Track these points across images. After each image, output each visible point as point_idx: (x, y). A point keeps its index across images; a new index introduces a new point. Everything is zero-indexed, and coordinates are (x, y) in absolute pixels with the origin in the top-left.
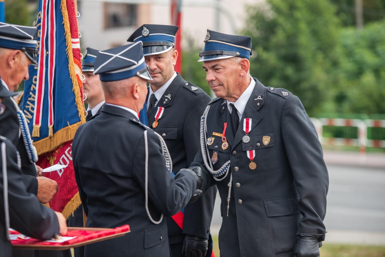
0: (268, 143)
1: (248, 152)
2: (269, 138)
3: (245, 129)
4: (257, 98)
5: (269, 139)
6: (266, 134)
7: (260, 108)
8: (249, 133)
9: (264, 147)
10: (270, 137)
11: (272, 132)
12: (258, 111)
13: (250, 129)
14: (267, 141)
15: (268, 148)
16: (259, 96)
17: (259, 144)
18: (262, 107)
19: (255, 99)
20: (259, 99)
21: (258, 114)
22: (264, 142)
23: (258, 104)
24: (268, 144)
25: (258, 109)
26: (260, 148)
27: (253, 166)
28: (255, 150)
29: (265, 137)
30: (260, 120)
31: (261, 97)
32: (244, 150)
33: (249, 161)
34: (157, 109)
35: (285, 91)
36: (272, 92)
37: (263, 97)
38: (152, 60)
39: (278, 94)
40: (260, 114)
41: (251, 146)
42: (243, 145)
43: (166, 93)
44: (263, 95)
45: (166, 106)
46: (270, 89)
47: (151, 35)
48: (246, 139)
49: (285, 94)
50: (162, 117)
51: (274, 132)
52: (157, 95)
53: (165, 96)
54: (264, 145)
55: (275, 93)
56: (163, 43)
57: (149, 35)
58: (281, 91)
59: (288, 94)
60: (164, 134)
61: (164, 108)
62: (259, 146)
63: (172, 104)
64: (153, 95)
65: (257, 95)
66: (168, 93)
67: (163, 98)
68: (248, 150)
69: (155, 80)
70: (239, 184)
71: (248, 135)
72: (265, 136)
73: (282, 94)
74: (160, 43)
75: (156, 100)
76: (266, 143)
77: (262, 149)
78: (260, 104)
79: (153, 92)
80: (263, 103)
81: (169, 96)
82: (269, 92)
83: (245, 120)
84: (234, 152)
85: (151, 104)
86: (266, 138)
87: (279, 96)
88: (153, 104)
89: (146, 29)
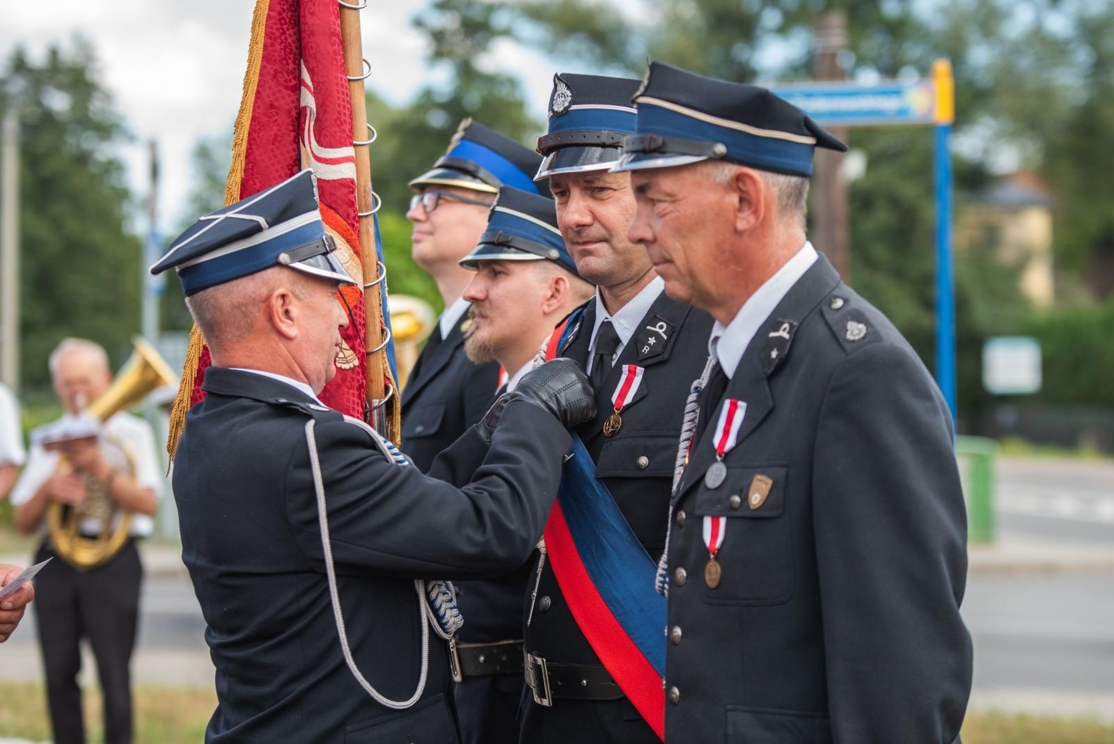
0: (760, 501)
1: (707, 522)
2: (766, 484)
3: (717, 440)
4: (777, 330)
5: (764, 486)
6: (762, 469)
7: (772, 369)
8: (727, 454)
9: (747, 514)
10: (770, 482)
11: (783, 466)
12: (771, 378)
13: (731, 443)
14: (760, 494)
15: (757, 519)
16: (782, 323)
17: (737, 499)
18: (783, 363)
19: (772, 335)
20: (781, 338)
21: (767, 389)
22: (754, 493)
23: (774, 354)
24: (761, 503)
25: (769, 372)
26: (739, 513)
27: (713, 573)
28: (728, 519)
29: (759, 477)
30: (766, 412)
31: (787, 330)
32: (698, 512)
33: (704, 553)
34: (621, 373)
35: (859, 322)
36: (828, 318)
37: (795, 329)
38: (576, 194)
39: (835, 328)
40: (771, 390)
41: (719, 501)
42: (701, 496)
43: (652, 316)
44: (795, 324)
45: (649, 362)
46: (830, 304)
47: (574, 107)
48: (716, 475)
49: (856, 332)
50: (637, 400)
51: (787, 466)
52: (620, 323)
53: (648, 327)
54: (748, 506)
55: (831, 323)
56: (612, 138)
57: (570, 109)
58: (847, 320)
59: (862, 335)
60: (643, 461)
61: (643, 369)
62: (736, 505)
63: (670, 356)
64: (607, 325)
65: (780, 320)
66: (658, 318)
67: (641, 334)
68: (708, 515)
69: (587, 265)
70: (678, 631)
71: (724, 461)
72: (762, 473)
73: (847, 330)
74: (598, 137)
75: (617, 341)
76: (756, 499)
77: (743, 520)
78: (777, 356)
79: (608, 316)
80: (786, 352)
81: (661, 329)
82: (822, 314)
83: (727, 404)
84: (681, 515)
85: (598, 356)
86: (761, 483)
87: (834, 335)
88: (605, 357)
89: (562, 88)
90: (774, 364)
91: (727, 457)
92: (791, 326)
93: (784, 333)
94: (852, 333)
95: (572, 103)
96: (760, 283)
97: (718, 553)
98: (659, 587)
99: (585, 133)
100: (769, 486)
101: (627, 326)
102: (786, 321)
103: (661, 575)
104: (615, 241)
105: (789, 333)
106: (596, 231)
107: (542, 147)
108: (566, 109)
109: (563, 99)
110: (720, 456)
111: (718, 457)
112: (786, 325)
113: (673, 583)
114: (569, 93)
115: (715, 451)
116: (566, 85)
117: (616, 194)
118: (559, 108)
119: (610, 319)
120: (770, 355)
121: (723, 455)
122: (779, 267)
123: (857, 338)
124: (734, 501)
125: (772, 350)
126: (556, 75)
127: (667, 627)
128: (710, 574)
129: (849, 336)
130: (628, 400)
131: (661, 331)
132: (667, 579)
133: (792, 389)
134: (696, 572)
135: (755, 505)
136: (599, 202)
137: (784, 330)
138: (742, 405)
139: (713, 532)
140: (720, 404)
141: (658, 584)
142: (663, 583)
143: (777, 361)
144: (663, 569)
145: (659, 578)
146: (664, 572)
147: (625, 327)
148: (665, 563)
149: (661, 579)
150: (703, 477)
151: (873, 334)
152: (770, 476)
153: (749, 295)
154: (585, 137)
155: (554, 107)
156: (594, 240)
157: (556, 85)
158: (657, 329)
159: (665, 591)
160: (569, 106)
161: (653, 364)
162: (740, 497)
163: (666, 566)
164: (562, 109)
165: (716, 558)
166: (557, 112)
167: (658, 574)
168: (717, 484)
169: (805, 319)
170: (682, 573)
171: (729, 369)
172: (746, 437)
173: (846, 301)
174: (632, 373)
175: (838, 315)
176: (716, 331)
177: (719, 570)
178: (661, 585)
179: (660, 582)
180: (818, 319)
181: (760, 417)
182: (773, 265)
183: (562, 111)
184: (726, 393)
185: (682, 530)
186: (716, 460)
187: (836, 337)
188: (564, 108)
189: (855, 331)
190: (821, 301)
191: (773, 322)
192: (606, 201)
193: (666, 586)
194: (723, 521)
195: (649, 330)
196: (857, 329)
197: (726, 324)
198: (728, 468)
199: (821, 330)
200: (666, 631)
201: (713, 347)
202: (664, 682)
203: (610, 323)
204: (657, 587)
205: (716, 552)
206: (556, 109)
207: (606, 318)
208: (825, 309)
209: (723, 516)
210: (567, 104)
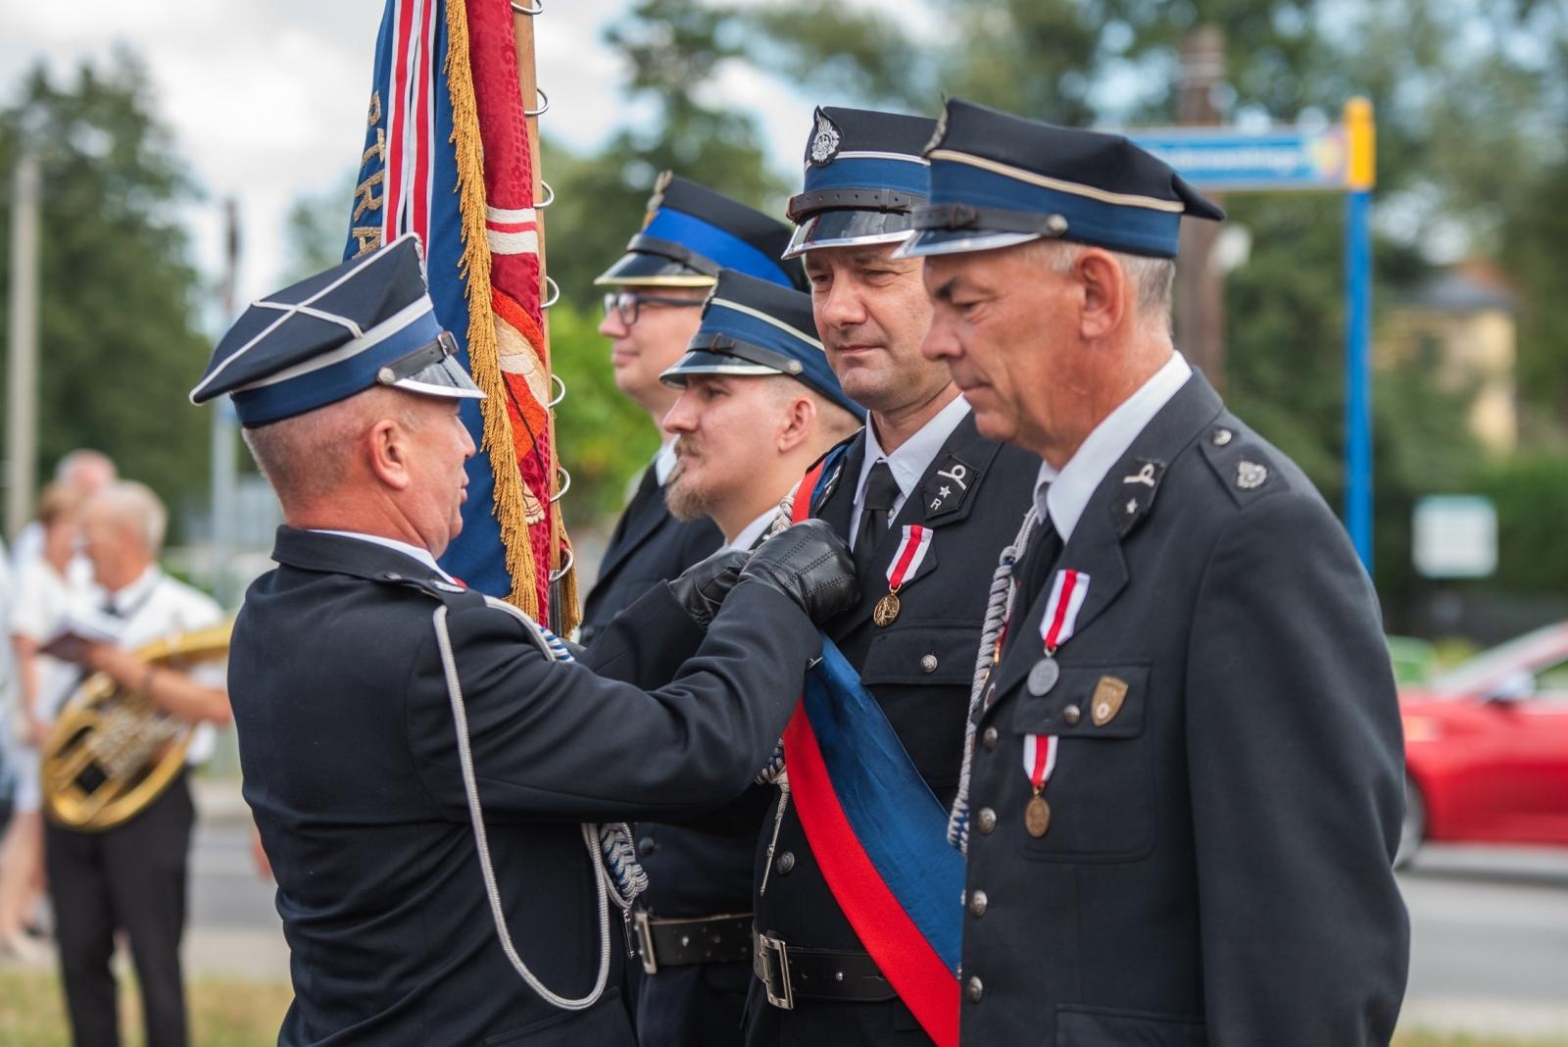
0: (1109, 714)
1: (1031, 744)
2: (1119, 690)
3: (1045, 628)
4: (1136, 473)
5: (1115, 693)
6: (1113, 669)
7: (1129, 527)
8: (1060, 648)
9: (1090, 732)
10: (1125, 688)
11: (1143, 665)
12: (1125, 541)
13: (1066, 631)
14: (1110, 704)
15: (1104, 739)
16: (1143, 464)
17: (1074, 711)
18: (1143, 521)
19: (1128, 480)
20: (1141, 485)
21: (1120, 556)
22: (1099, 703)
23: (1131, 507)
24: (1110, 718)
25: (1124, 532)
26: (1077, 731)
27: (1037, 815)
28: (1061, 739)
29: (1107, 680)
30: (1118, 588)
31: (1151, 473)
32: (1017, 730)
33: (1025, 788)
34: (900, 537)
35: (1256, 462)
36: (1211, 457)
37: (1163, 472)
38: (842, 278)
39: (1221, 472)
40: (1126, 557)
41: (1048, 714)
42: (1021, 706)
43: (946, 457)
44: (1163, 465)
45: (940, 522)
46: (1212, 438)
47: (842, 155)
48: (1043, 676)
49: (1251, 477)
50: (922, 575)
51: (1150, 665)
52: (900, 466)
53: (940, 473)
54: (1091, 721)
55: (1216, 465)
56: (896, 200)
57: (837, 157)
58: (1239, 461)
59: (1260, 481)
60: (930, 661)
61: (931, 531)
62: (1074, 720)
63: (970, 514)
64: (881, 468)
65: (1140, 459)
66: (954, 459)
67: (929, 482)
68: (1031, 733)
69: (855, 380)
70: (982, 899)
71: (1055, 657)
72: (1112, 674)
73: (1238, 474)
74: (876, 197)
75: (896, 491)
76: (1103, 711)
77: (1083, 741)
78: (1136, 510)
79: (883, 455)
80: (1150, 503)
81: (958, 475)
82: (1200, 450)
83: (1061, 577)
84: (991, 733)
85: (869, 512)
86: (1110, 689)
87: (1220, 481)
88: (877, 512)
89: (826, 128)
90: (1132, 521)
91: (1060, 652)
92: (1157, 467)
93: (1145, 477)
94: (1246, 478)
95: (839, 149)
96: (1110, 408)
97: (1045, 787)
98: (953, 835)
99: (857, 193)
100: (1123, 693)
101: (911, 471)
102: (1150, 460)
103: (957, 819)
104: (896, 347)
105: (1153, 477)
106: (869, 332)
107: (794, 211)
108: (831, 157)
109: (827, 142)
110: (1050, 650)
111: (1047, 652)
112: (1149, 467)
113: (976, 829)
114: (835, 134)
115: (1043, 642)
116: (832, 124)
117: (900, 280)
118: (820, 155)
119: (886, 459)
120: (1125, 509)
121: (1055, 649)
122: (1138, 386)
123: (1253, 485)
124: (1070, 715)
125: (1129, 501)
126: (818, 109)
127: (964, 892)
128: (1033, 816)
129: (1242, 483)
130: (909, 574)
131: (957, 478)
132: (966, 825)
133: (1157, 558)
134: (1012, 814)
135: (1101, 720)
136: (874, 290)
137: (1147, 473)
138: (1083, 580)
139: (1037, 758)
140: (1050, 577)
141: (951, 831)
142: (960, 829)
143: (1136, 516)
144: (961, 811)
145: (953, 824)
146: (961, 815)
147: (907, 472)
148: (964, 801)
149: (957, 824)
150: (1024, 679)
151: (1276, 480)
152: (1124, 679)
153: (1096, 424)
154: (857, 196)
155: (813, 155)
156: (866, 344)
157: (817, 124)
158: (952, 475)
159: (962, 842)
160: (835, 154)
161: (946, 525)
162: (1079, 706)
163: (964, 807)
164: (825, 157)
165: (1042, 795)
166: (817, 161)
167: (952, 818)
168: (1045, 689)
169: (1176, 458)
170: (989, 815)
171: (1065, 528)
172: (1089, 624)
173: (1235, 434)
174: (916, 538)
175: (1224, 453)
176: (1044, 475)
177: (1047, 811)
178: (956, 833)
179: (955, 828)
180: (1195, 458)
181: (1110, 595)
182: (1131, 383)
183: (825, 160)
184: (1059, 562)
185: (992, 756)
186: (1045, 656)
187: (1223, 483)
188: (829, 156)
189: (1250, 475)
190: (1199, 434)
191: (1129, 462)
192: (885, 289)
193: (964, 836)
194: (1053, 742)
195: (941, 476)
196: (1254, 472)
197: (1058, 467)
198: (1061, 667)
199: (1201, 473)
200: (963, 897)
201: (1041, 497)
202: (960, 971)
203: (885, 465)
204: (949, 836)
205: (1043, 785)
206: (816, 156)
207: (881, 459)
208: (1205, 445)
209: (1054, 734)
210: (832, 150)
